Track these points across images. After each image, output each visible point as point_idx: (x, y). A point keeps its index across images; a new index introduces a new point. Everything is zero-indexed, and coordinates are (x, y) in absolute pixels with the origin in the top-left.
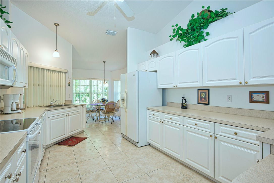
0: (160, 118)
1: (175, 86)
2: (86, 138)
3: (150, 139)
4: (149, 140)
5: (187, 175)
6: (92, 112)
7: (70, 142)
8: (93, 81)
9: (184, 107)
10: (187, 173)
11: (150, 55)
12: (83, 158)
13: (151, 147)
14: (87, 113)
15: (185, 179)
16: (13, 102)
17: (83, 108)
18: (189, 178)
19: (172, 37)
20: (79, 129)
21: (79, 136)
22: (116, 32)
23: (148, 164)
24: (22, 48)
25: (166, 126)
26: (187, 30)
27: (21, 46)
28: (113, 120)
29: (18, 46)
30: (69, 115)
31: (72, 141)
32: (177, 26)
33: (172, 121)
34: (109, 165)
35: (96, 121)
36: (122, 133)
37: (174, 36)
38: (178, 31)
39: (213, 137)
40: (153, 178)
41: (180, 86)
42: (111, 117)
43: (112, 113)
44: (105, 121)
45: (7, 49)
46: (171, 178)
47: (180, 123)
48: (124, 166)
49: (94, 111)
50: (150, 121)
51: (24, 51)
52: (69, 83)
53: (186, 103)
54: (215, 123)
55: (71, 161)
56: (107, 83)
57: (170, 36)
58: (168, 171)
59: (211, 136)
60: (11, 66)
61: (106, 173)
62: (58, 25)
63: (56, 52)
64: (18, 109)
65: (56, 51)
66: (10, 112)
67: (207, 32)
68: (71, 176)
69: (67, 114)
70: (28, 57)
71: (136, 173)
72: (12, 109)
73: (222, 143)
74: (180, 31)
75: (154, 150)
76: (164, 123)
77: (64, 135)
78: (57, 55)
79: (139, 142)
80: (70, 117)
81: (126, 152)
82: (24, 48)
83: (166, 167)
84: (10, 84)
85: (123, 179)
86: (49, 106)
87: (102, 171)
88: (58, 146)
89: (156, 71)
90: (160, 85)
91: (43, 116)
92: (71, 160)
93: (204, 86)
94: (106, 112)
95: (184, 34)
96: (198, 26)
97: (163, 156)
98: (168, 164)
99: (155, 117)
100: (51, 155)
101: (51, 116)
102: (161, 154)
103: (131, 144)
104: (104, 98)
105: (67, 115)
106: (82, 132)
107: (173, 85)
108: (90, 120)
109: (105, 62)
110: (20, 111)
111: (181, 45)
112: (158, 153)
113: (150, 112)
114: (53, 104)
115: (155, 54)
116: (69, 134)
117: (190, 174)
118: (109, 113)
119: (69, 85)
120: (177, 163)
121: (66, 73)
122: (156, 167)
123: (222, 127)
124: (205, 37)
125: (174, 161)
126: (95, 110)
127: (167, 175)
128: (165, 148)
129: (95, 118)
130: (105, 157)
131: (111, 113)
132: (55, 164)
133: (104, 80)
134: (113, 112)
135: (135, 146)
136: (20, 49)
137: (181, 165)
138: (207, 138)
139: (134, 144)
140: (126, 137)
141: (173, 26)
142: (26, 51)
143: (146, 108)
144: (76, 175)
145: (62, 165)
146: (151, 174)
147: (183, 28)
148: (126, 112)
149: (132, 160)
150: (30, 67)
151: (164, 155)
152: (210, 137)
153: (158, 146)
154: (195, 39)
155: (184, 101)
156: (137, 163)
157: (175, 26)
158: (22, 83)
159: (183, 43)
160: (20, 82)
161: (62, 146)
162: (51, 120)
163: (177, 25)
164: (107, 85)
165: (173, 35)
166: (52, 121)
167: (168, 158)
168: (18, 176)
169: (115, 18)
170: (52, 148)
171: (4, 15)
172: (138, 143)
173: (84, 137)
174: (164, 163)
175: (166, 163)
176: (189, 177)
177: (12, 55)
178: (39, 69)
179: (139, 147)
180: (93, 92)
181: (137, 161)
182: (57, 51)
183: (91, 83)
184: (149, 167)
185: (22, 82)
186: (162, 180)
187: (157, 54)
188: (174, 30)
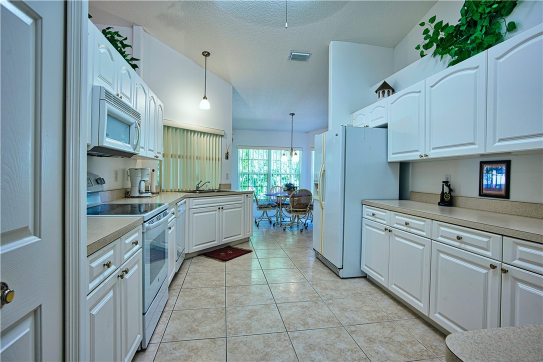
0: (385, 222)
1: (423, 155)
2: (250, 251)
3: (366, 265)
4: (364, 267)
5: (433, 347)
6: (267, 207)
7: (223, 254)
8: (272, 151)
9: (447, 202)
10: (435, 344)
11: (376, 92)
12: (237, 281)
13: (367, 282)
14: (258, 209)
15: (425, 353)
16: (141, 181)
17: (249, 199)
18: (437, 354)
19: (422, 49)
20: (240, 234)
21: (239, 247)
22: (309, 55)
23: (351, 310)
24: (152, 97)
25: (397, 239)
26: (458, 27)
27: (151, 94)
28: (306, 225)
29: (146, 94)
30: (222, 208)
31: (226, 253)
32: (432, 23)
33: (409, 229)
34: (278, 299)
35: (274, 225)
36: (314, 249)
37: (427, 47)
38: (436, 33)
39: (498, 269)
40: (354, 336)
41: (433, 154)
42: (304, 220)
43: (303, 211)
44: (291, 227)
45: (129, 99)
46: (392, 344)
47: (424, 234)
48: (304, 306)
49: (272, 207)
50: (367, 227)
51: (156, 102)
52: (228, 153)
53: (450, 194)
54: (504, 237)
55: (218, 283)
56: (296, 154)
57: (418, 48)
58: (391, 331)
59: (493, 267)
60: (133, 124)
61: (269, 311)
62: (209, 54)
63: (205, 100)
64: (147, 191)
65: (204, 98)
66: (138, 195)
67: (510, 23)
68: (213, 304)
69: (221, 207)
70: (162, 110)
71: (322, 320)
72: (139, 191)
73: (521, 285)
74: (441, 32)
75: (373, 287)
76: (393, 232)
77: (215, 241)
78: (206, 105)
79: (342, 268)
80: (225, 212)
81: (315, 283)
82: (155, 97)
83: (388, 323)
84: (132, 151)
85: (296, 325)
86: (194, 192)
87: (264, 306)
88: (203, 258)
89: (385, 126)
90: (393, 154)
91: (178, 204)
92: (219, 281)
93: (489, 151)
94: (292, 209)
95: (450, 37)
96: (485, 13)
97: (387, 301)
98: (395, 318)
99: (377, 220)
100: (192, 269)
101: (194, 207)
102: (385, 297)
103: (330, 271)
104: (290, 184)
105: (219, 208)
106: (247, 240)
107: (419, 153)
108: (264, 223)
109: (293, 114)
110: (150, 194)
111: (444, 63)
112: (379, 295)
113: (367, 209)
114: (201, 189)
115: (386, 91)
116: (224, 240)
117: (442, 347)
118: (296, 211)
119: (227, 158)
120: (417, 321)
121: (222, 136)
122: (366, 319)
123: (520, 248)
124: (503, 35)
125: (410, 315)
126: (273, 204)
127: (385, 338)
128: (393, 286)
129: (274, 219)
130: (274, 285)
131: (300, 211)
132: (195, 283)
133: (292, 149)
134: (306, 211)
135: (336, 276)
136: (149, 99)
137: (424, 326)
138: (484, 271)
139: (334, 271)
140: (320, 258)
141: (422, 24)
142: (159, 102)
143: (360, 202)
144: (219, 305)
145: (203, 286)
146: (353, 328)
147: (447, 25)
148: (322, 209)
149: (323, 298)
150: (167, 128)
151: (391, 301)
152: (490, 269)
153: (381, 280)
154: (474, 45)
155: (446, 190)
156: (330, 304)
157: (427, 22)
158: (153, 151)
159: (448, 58)
160: (149, 150)
161: (210, 259)
162: (194, 213)
163: (432, 20)
164: (296, 158)
165: (423, 44)
166: (196, 216)
167: (399, 307)
168: (124, 273)
169: (287, 26)
170: (194, 260)
171: (127, 50)
172: (341, 270)
173: (248, 249)
174: (386, 315)
175: (390, 315)
176: (437, 351)
177: (136, 108)
178: (172, 129)
179: (343, 278)
180: (272, 172)
181: (330, 302)
182: (206, 98)
183: (269, 156)
184: (353, 315)
185: (143, 146)
186: (372, 343)
187: (391, 91)
188: (426, 31)
